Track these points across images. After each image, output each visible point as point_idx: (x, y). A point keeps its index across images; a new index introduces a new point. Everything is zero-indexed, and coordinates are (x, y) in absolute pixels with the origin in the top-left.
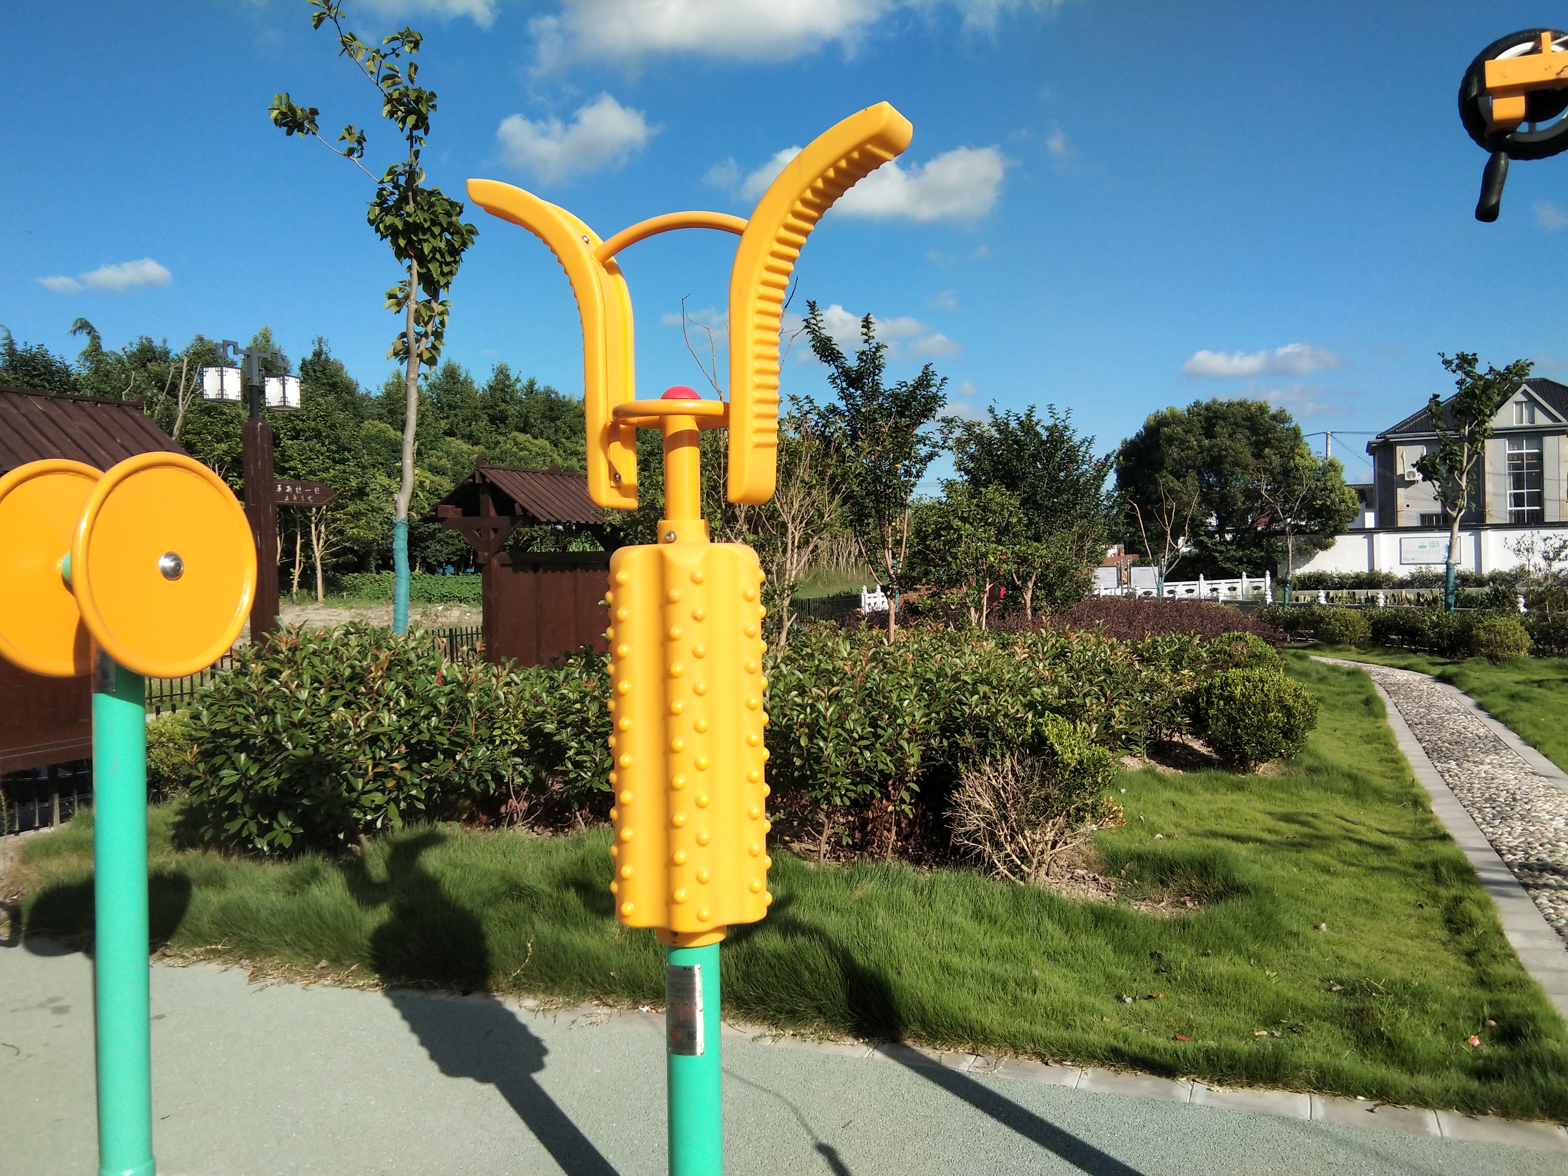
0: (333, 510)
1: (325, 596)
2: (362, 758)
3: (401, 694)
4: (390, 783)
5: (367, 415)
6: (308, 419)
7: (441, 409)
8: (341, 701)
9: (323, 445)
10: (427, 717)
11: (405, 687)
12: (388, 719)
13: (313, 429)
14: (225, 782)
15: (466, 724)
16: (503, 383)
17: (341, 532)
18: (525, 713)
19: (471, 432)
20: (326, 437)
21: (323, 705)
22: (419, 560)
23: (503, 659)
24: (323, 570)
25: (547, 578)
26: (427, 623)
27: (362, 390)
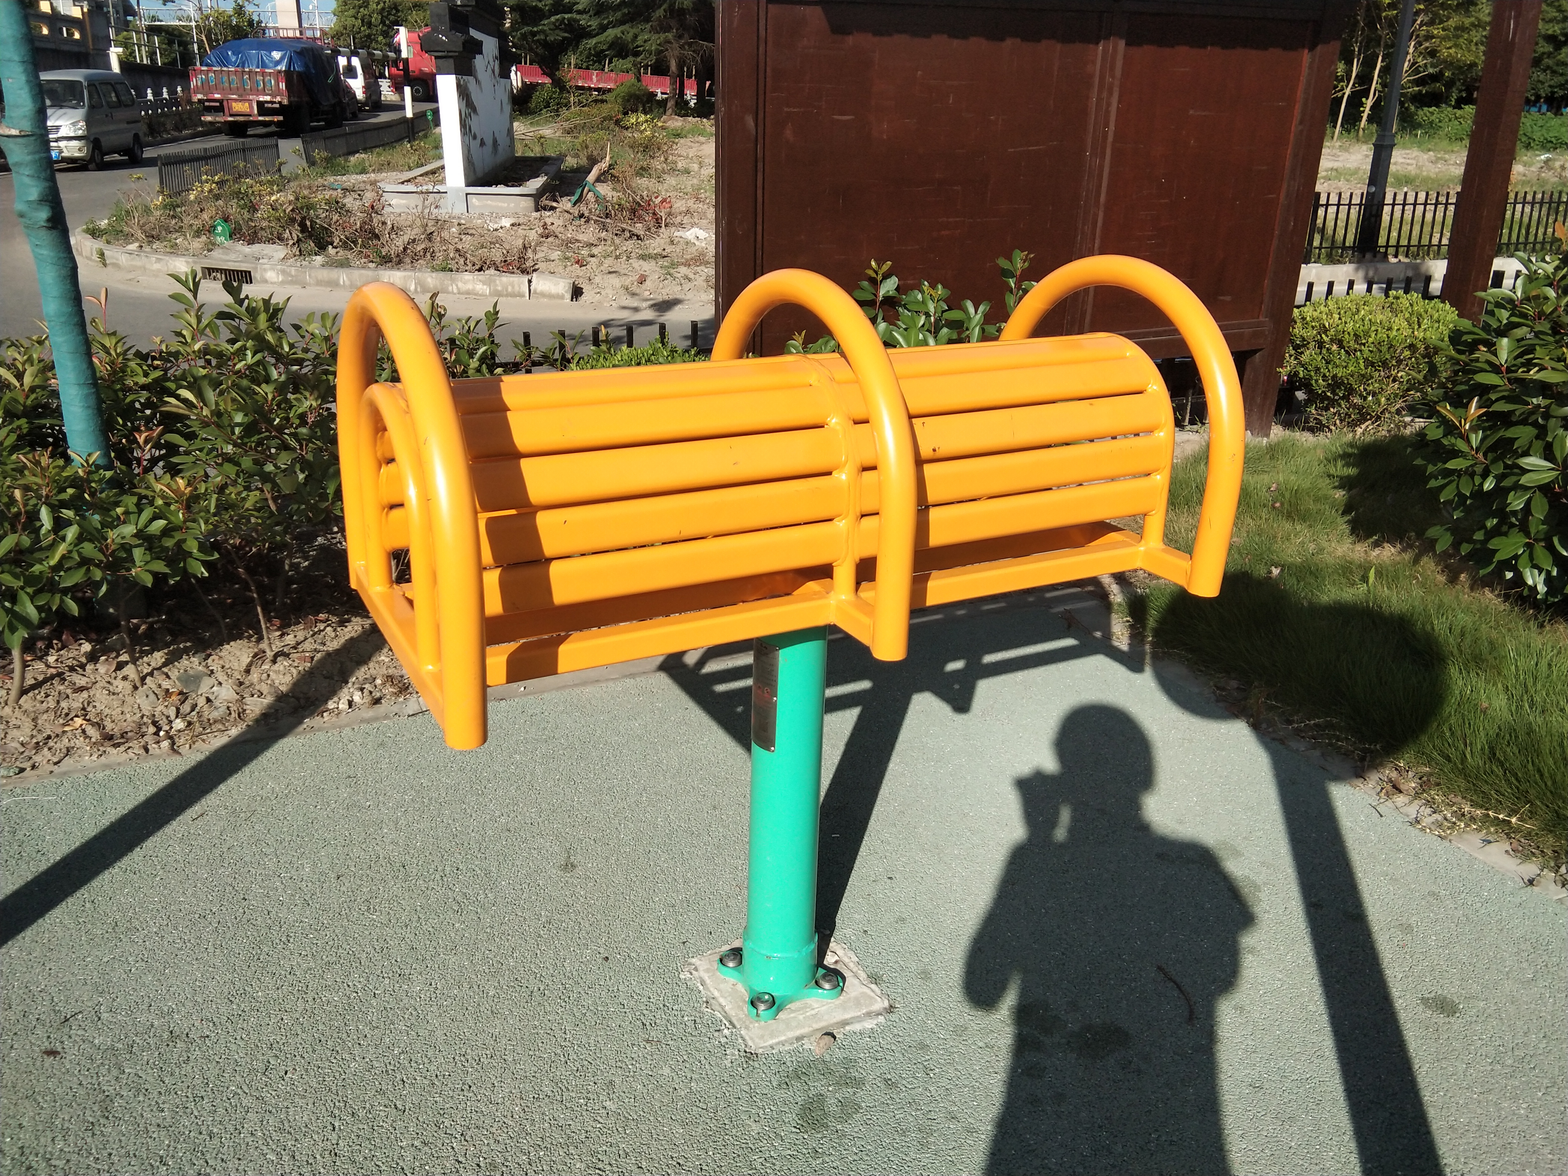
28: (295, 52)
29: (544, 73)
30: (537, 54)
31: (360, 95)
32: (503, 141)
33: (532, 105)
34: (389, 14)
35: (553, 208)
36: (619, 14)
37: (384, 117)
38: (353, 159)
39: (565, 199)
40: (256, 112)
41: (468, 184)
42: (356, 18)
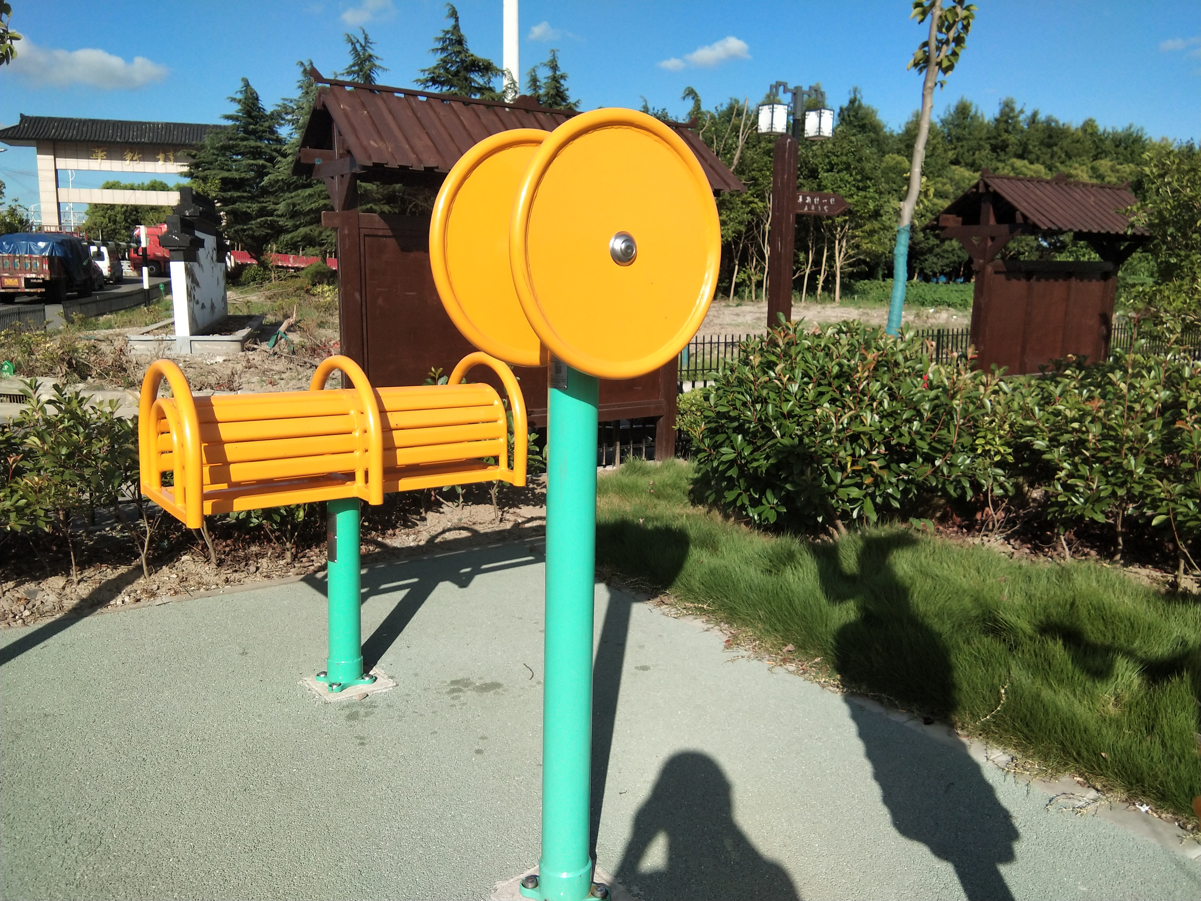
0: (853, 229)
1: (841, 298)
2: (842, 454)
3: (885, 395)
4: (868, 480)
5: (887, 149)
6: (842, 154)
7: (951, 141)
8: (827, 397)
9: (851, 175)
10: (909, 421)
11: (890, 389)
12: (870, 418)
13: (845, 163)
14: (724, 458)
15: (949, 432)
16: (1007, 115)
17: (857, 247)
18: (1011, 425)
19: (974, 160)
20: (854, 169)
21: (810, 399)
22: (917, 271)
23: (993, 366)
24: (841, 277)
25: (1039, 286)
26: (918, 323)
27: (887, 130)
28: (57, 243)
29: (252, 257)
30: (246, 244)
31: (106, 272)
32: (219, 305)
33: (243, 279)
34: (131, 214)
35: (254, 349)
36: (308, 218)
37: (125, 289)
38: (102, 319)
39: (264, 344)
40: (23, 285)
41: (192, 334)
42: (104, 217)
